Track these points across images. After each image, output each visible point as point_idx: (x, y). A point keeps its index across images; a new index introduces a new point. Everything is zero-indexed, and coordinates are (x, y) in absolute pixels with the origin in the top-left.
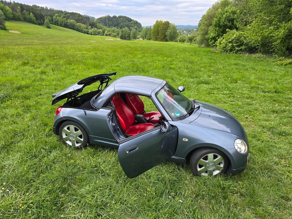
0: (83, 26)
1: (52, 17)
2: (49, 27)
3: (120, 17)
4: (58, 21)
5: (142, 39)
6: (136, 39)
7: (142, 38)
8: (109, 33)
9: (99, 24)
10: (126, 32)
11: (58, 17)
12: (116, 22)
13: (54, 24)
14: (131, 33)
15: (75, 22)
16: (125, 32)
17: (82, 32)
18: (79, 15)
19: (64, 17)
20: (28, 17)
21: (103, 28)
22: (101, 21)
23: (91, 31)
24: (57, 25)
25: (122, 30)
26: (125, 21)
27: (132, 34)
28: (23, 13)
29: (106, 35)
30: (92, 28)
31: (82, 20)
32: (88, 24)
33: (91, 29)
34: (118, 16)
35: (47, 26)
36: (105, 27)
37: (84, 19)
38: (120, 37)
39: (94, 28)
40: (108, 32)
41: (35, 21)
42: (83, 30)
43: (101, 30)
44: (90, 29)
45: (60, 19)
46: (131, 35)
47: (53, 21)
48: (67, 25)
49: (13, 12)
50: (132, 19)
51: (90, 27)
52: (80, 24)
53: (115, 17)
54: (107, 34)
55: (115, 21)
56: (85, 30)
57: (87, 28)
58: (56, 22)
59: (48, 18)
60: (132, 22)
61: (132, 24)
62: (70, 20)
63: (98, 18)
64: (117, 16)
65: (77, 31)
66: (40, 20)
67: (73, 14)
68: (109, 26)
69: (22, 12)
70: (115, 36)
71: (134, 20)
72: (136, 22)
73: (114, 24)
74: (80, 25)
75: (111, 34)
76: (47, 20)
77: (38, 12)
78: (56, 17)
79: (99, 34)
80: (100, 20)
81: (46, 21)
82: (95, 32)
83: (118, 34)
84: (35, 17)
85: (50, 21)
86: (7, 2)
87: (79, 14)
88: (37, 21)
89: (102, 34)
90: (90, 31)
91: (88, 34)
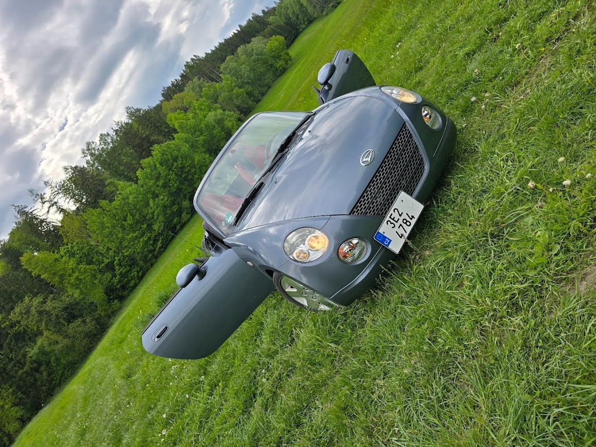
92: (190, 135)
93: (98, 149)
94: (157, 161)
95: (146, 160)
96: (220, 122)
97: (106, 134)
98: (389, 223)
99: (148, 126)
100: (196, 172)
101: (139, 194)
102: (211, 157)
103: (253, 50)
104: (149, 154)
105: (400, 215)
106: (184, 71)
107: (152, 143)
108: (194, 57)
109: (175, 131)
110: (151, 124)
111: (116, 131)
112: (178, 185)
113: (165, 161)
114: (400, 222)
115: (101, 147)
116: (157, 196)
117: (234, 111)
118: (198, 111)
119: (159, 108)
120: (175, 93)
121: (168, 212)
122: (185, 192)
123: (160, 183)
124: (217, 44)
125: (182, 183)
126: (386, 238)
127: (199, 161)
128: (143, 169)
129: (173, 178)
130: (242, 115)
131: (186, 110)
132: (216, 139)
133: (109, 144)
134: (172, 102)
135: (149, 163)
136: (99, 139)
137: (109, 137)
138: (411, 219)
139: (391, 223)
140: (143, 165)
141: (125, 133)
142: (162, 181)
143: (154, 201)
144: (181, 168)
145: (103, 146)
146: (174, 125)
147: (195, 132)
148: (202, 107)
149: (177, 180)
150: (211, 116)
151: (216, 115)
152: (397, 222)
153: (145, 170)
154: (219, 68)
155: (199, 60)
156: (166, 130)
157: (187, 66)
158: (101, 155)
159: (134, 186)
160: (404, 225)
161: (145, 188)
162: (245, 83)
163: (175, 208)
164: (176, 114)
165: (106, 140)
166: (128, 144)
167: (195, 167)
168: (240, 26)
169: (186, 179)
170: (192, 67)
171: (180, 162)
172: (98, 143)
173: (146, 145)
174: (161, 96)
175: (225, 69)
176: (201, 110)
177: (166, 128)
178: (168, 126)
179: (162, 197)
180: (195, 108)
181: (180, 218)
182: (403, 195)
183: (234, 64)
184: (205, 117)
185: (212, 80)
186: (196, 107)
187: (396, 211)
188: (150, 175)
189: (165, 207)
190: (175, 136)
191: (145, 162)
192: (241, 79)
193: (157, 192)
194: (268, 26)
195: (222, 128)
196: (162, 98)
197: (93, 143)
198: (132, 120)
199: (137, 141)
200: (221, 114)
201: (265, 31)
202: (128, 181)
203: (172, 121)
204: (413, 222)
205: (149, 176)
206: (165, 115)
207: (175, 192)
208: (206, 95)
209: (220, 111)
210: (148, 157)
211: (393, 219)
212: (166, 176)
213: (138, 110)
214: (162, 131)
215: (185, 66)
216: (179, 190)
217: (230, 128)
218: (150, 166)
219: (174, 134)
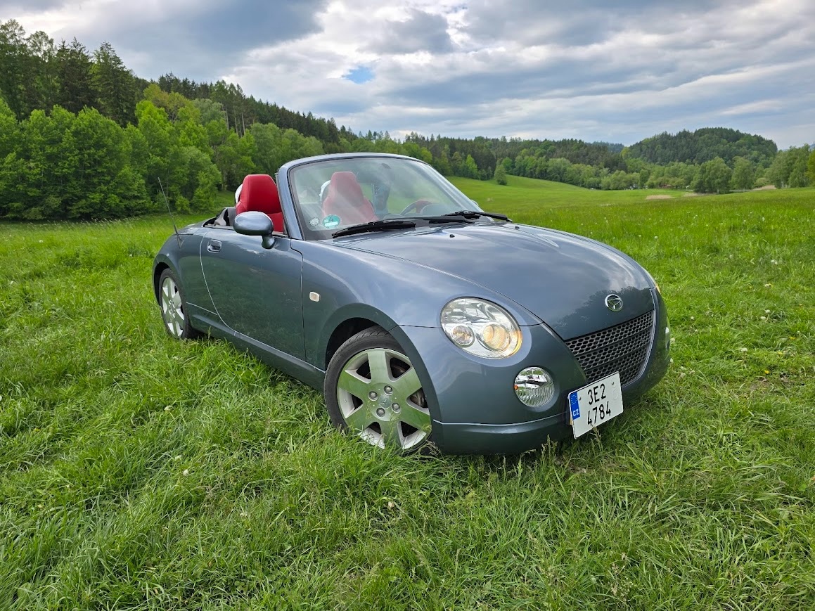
0: (587, 169)
1: (514, 159)
2: (503, 183)
3: (701, 132)
4: (526, 165)
5: (772, 187)
6: (750, 189)
7: (771, 183)
8: (660, 179)
9: (632, 160)
10: (717, 170)
11: (526, 157)
12: (687, 148)
13: (515, 175)
14: (734, 173)
15: (568, 162)
16: (713, 171)
17: (583, 186)
18: (581, 144)
19: (541, 155)
20: (461, 165)
21: (646, 167)
22: (641, 151)
23: (609, 180)
24: (523, 176)
25: (703, 167)
26: (718, 142)
27: (738, 176)
28: (453, 158)
29: (652, 186)
30: (611, 171)
31: (587, 154)
32: (602, 165)
33: (609, 174)
34: (694, 132)
35: (499, 181)
36: (649, 167)
37: (593, 152)
38: (696, 187)
39: (617, 171)
40: (657, 177)
41: (475, 171)
42: (585, 180)
43: (636, 175)
44: (606, 175)
45: (531, 161)
46: (732, 177)
47: (514, 167)
48: (546, 171)
49: (434, 159)
50: (742, 131)
51: (607, 169)
52: (581, 166)
53: (684, 135)
54: (655, 182)
55: (683, 147)
56: (591, 179)
57: (597, 175)
58: (520, 168)
59: (503, 161)
60: (741, 141)
61: (740, 146)
62: (554, 159)
63: (633, 143)
64: (690, 132)
65: (570, 184)
66: (486, 169)
67: (564, 144)
68: (665, 161)
69: (452, 155)
70: (677, 187)
71: (749, 135)
72: (755, 139)
73: (679, 155)
74: (578, 169)
75: (668, 181)
76: (502, 166)
77: (484, 150)
78: (523, 157)
79: (630, 184)
80: (639, 148)
81: (500, 168)
82: (619, 181)
83: (689, 181)
84: (476, 162)
85: (507, 168)
86: (426, 139)
87: (580, 141)
88: (479, 173)
89: (639, 184)
90: (605, 180)
91: (599, 188)
92: (147, 143)
93: (17, 41)
94: (76, 125)
95: (64, 112)
96: (195, 166)
97: (49, 39)
99: (109, 84)
100: (109, 182)
101: (7, 134)
102: (144, 187)
103: (302, 145)
104: (76, 109)
106: (211, 85)
107: (92, 104)
108: (236, 86)
109: (135, 122)
110: (115, 86)
111: (63, 50)
112: (69, 173)
113: (85, 135)
115: (25, 42)
116: (28, 158)
117: (222, 173)
118: (183, 133)
119: (142, 84)
120: (178, 90)
121: (20, 187)
122: (69, 189)
123: (49, 150)
124: (271, 102)
125: (77, 175)
127: (125, 175)
128: (47, 115)
129: (71, 160)
130: (226, 186)
131: (172, 116)
132: (172, 177)
133: (39, 50)
134: (165, 94)
135: (63, 117)
136: (34, 33)
137: (49, 45)
140: (53, 112)
141: (73, 63)
142: (55, 150)
143: (18, 158)
144: (95, 160)
145: (28, 44)
146: (140, 116)
147: (157, 146)
148: (194, 134)
149: (75, 166)
150: (191, 152)
151: (198, 155)
153: (49, 118)
154: (251, 122)
155: (239, 94)
156: (125, 111)
157: (221, 85)
158: (13, 48)
159: (12, 119)
161: (23, 135)
162: (263, 163)
163: (34, 192)
164: (155, 110)
165: (40, 43)
166: (62, 75)
167: (113, 178)
168: (310, 113)
169: (87, 177)
170: (225, 91)
171: (100, 153)
172: (27, 36)
173: (83, 97)
174: (159, 77)
175: (257, 129)
176: (189, 135)
177: (127, 108)
178: (132, 108)
179: (32, 165)
180: (184, 127)
181: (25, 209)
183: (271, 137)
184: (185, 144)
185: (231, 124)
186: (187, 127)
188: (48, 128)
189: (23, 178)
190: (130, 126)
191: (60, 112)
192: (263, 155)
193: (34, 154)
194: (335, 144)
195: (191, 175)
196: (157, 80)
197: (21, 29)
198: (99, 62)
199: (78, 84)
200: (206, 161)
201: (329, 144)
202: (12, 107)
203: (143, 109)
205: (45, 129)
206: (141, 97)
207: (57, 176)
208: (210, 129)
209: (206, 157)
210: (69, 110)
212: (66, 150)
213: (118, 61)
214: (119, 106)
215: (218, 82)
216: (65, 179)
217: (201, 183)
218: (60, 122)
219: (129, 123)
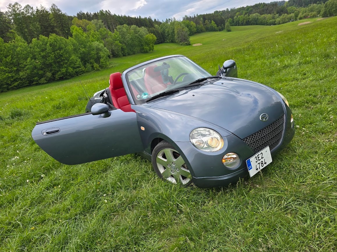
0: (268, 16)
4: (239, 20)
8: (304, 14)
9: (290, 8)
17: (267, 25)
18: (264, 5)
19: (246, 14)
20: (209, 26)
23: (279, 19)
24: (238, 25)
29: (301, 19)
32: (275, 13)
35: (227, 30)
36: (299, 9)
37: (270, 8)
38: (322, 15)
39: (283, 15)
42: (268, 21)
43: (293, 15)
45: (242, 18)
47: (233, 22)
48: (249, 21)
49: (197, 26)
54: (302, 16)
56: (271, 20)
57: (273, 18)
58: (236, 22)
59: (228, 20)
62: (252, 14)
65: (261, 25)
66: (221, 25)
69: (204, 22)
70: (313, 17)
74: (264, 17)
75: (308, 15)
77: (219, 17)
78: (237, 16)
79: (289, 20)
81: (227, 24)
82: (284, 19)
83: (319, 12)
84: (216, 23)
88: (218, 28)
89: (294, 18)
91: (275, 24)
92: (78, 44)
94: (49, 42)
96: (98, 50)
98: (256, 158)
99: (58, 22)
100: (67, 63)
103: (139, 31)
105: (262, 158)
107: (54, 32)
110: (60, 22)
111: (38, 10)
114: (260, 162)
115: (23, 11)
116: (35, 59)
117: (109, 51)
118: (91, 36)
119: (71, 18)
120: (85, 18)
122: (53, 69)
123: (43, 54)
125: (54, 63)
126: (251, 165)
127: (73, 59)
131: (85, 30)
133: (29, 13)
134: (80, 21)
135: (44, 39)
137: (32, 10)
138: (265, 163)
139: (257, 159)
140: (40, 38)
145: (25, 11)
147: (82, 44)
150: (96, 44)
151: (98, 45)
152: (259, 160)
153: (39, 41)
154: (117, 25)
155: (110, 14)
160: (261, 164)
161: (31, 50)
163: (41, 72)
166: (39, 21)
170: (104, 14)
171: (62, 52)
175: (119, 29)
176: (93, 37)
177: (67, 30)
178: (69, 30)
179: (38, 61)
182: (268, 149)
184: (92, 41)
185: (109, 28)
186: (91, 34)
187: (262, 154)
188: (40, 45)
189: (35, 67)
190: (70, 38)
193: (37, 56)
204: (265, 166)
208: (100, 32)
209: (102, 45)
211: (258, 158)
214: (64, 30)
217: (102, 57)
219: (69, 36)
